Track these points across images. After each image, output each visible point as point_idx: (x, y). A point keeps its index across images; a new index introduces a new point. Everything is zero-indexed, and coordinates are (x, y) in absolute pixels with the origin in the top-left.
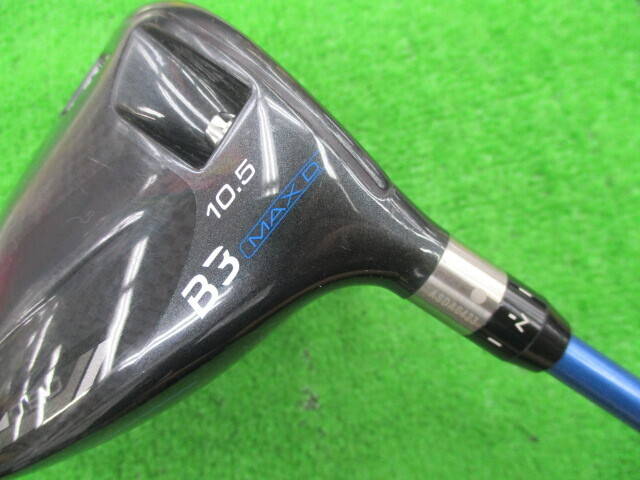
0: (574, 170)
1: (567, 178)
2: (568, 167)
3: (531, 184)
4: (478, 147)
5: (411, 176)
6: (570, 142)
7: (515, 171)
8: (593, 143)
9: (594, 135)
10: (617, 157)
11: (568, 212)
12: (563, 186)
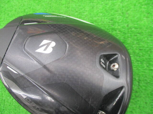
0: (120, 21)
1: (118, 23)
2: (119, 20)
3: (109, 22)
4: (100, 11)
5: (82, 15)
6: (122, 14)
7: (106, 19)
8: (127, 16)
9: (128, 14)
10: (131, 20)
11: (116, 31)
12: (117, 24)
